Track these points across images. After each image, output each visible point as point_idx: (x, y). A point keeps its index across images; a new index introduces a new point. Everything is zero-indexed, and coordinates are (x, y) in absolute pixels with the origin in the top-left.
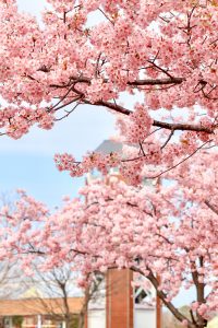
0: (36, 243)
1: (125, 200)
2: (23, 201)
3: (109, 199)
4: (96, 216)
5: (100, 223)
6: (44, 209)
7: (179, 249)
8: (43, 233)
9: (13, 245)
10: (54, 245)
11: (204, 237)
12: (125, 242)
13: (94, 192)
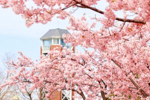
0: (27, 77)
1: (71, 57)
2: (21, 57)
3: (62, 57)
4: (57, 65)
5: (59, 68)
6: (31, 61)
7: (96, 81)
8: (31, 73)
9: (17, 78)
10: (36, 78)
11: (110, 76)
12: (70, 77)
13: (56, 54)
